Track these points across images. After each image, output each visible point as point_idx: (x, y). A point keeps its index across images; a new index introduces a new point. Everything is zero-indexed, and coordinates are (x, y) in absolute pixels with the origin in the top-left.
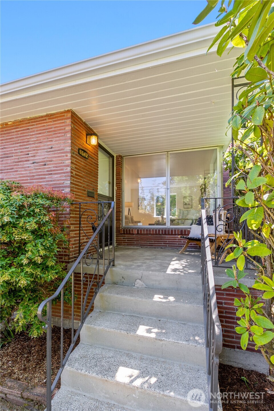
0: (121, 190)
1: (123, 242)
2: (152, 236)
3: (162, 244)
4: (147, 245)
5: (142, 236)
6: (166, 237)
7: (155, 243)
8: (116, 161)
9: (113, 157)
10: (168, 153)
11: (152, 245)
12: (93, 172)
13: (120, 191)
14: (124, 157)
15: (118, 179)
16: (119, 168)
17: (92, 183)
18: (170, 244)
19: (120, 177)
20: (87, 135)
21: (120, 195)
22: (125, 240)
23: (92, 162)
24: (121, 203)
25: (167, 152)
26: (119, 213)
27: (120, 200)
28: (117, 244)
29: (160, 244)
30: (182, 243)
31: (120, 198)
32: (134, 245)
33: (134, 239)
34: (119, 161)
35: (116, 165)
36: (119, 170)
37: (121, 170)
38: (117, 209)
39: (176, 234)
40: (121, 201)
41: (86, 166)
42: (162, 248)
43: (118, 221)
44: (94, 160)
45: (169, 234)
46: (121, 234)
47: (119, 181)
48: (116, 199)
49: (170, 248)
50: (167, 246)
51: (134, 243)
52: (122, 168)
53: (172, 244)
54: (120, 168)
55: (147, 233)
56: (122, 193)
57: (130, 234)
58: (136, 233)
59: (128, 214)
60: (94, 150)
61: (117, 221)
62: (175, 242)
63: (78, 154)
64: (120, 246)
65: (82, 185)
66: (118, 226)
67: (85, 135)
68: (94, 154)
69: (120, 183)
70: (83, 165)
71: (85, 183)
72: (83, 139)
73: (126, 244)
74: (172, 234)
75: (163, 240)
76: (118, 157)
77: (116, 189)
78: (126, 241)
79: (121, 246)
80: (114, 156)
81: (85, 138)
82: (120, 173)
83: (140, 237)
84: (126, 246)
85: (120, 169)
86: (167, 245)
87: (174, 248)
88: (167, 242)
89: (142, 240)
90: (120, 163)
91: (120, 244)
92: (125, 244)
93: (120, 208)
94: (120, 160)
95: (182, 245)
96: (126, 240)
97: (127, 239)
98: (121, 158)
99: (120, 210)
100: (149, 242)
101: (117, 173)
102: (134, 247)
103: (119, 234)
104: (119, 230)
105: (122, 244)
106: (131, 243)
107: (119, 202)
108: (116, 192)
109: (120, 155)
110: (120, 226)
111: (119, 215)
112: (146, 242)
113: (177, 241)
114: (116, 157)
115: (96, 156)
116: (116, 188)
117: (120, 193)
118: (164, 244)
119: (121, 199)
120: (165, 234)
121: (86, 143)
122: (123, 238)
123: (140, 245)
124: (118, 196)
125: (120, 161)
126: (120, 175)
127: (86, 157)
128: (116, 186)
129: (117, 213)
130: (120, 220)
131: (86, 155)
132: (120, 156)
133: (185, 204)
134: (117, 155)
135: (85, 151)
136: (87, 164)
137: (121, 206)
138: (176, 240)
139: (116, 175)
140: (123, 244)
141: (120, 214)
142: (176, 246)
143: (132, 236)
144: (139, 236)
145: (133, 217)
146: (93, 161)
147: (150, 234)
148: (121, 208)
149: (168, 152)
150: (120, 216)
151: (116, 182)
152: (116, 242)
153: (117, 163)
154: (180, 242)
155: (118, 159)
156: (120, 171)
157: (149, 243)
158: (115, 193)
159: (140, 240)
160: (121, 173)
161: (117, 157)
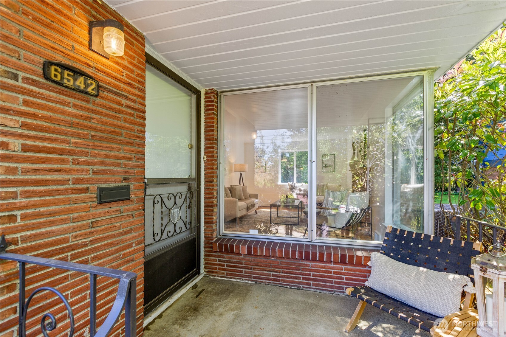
0: (216, 160)
1: (220, 269)
2: (278, 260)
3: (299, 278)
4: (268, 279)
5: (258, 259)
6: (308, 266)
7: (284, 277)
8: (205, 101)
9: (198, 93)
10: (312, 85)
11: (279, 281)
12: (123, 132)
13: (213, 164)
14: (222, 94)
15: (209, 139)
16: (211, 116)
17: (120, 164)
18: (317, 280)
19: (213, 135)
20: (91, 25)
21: (213, 173)
22: (224, 265)
23: (120, 104)
24: (215, 188)
25: (310, 84)
26: (211, 209)
27: (213, 181)
28: (207, 270)
29: (296, 278)
30: (344, 281)
31: (213, 177)
32: (241, 276)
33: (242, 264)
34: (210, 101)
35: (206, 110)
36: (212, 120)
37: (215, 121)
38: (207, 200)
39: (329, 262)
40: (215, 183)
41: (88, 119)
42: (299, 288)
43: (209, 225)
44: (127, 98)
45: (314, 260)
46: (215, 252)
47: (211, 143)
48: (205, 179)
49: (316, 290)
50: (309, 284)
51: (241, 272)
52: (217, 116)
53: (320, 281)
54: (213, 116)
55: (268, 255)
56: (217, 169)
57: (232, 252)
58: (246, 253)
59: (240, 184)
60: (126, 72)
61: (207, 225)
62: (329, 277)
63: (43, 81)
64: (213, 276)
65: (66, 177)
66: (210, 235)
67: (86, 24)
68: (129, 84)
69: (213, 148)
70: (75, 116)
71: (85, 167)
72: (74, 35)
73: (225, 272)
74: (321, 260)
75: (302, 270)
76: (209, 93)
77: (205, 160)
78: (226, 267)
79: (216, 276)
80: (200, 92)
81: (86, 33)
82: (213, 126)
83: (254, 260)
84: (225, 277)
85: (213, 118)
86: (311, 282)
87: (325, 290)
88: (310, 275)
89: (259, 267)
90: (213, 105)
91: (213, 272)
92: (223, 273)
93: (213, 198)
94: (212, 99)
95: (345, 286)
96: (226, 264)
97: (227, 262)
98: (216, 96)
99: (213, 202)
100: (272, 273)
101: (206, 127)
102: (241, 281)
103: (211, 252)
104: (212, 243)
105: (216, 272)
106: (234, 271)
107: (210, 185)
108: (205, 166)
109: (213, 89)
110: (212, 235)
111: (210, 213)
112: (265, 272)
113: (333, 275)
114: (204, 93)
115: (135, 88)
116: (205, 156)
117: (212, 168)
118: (303, 279)
119: (215, 180)
120: (307, 259)
121: (90, 48)
122: (219, 261)
123: (254, 278)
124: (209, 173)
125: (213, 101)
126: (213, 131)
127: (90, 89)
128: (205, 153)
129: (206, 208)
130: (212, 223)
131: (87, 86)
132: (212, 91)
133: (324, 165)
134: (207, 89)
135: (77, 73)
136: (94, 112)
137: (215, 193)
138: (331, 272)
139: (206, 131)
140: (220, 273)
141: (212, 211)
142: (329, 286)
143: (237, 257)
144: (251, 258)
145: (246, 187)
146: (124, 101)
147: (274, 257)
148: (216, 198)
149: (314, 84)
150: (213, 215)
151: (206, 144)
152: (205, 268)
153: (206, 106)
154: (338, 279)
155: (210, 97)
156: (213, 122)
157: (273, 275)
158: (204, 168)
159: (253, 267)
160: (215, 125)
161: (206, 93)
